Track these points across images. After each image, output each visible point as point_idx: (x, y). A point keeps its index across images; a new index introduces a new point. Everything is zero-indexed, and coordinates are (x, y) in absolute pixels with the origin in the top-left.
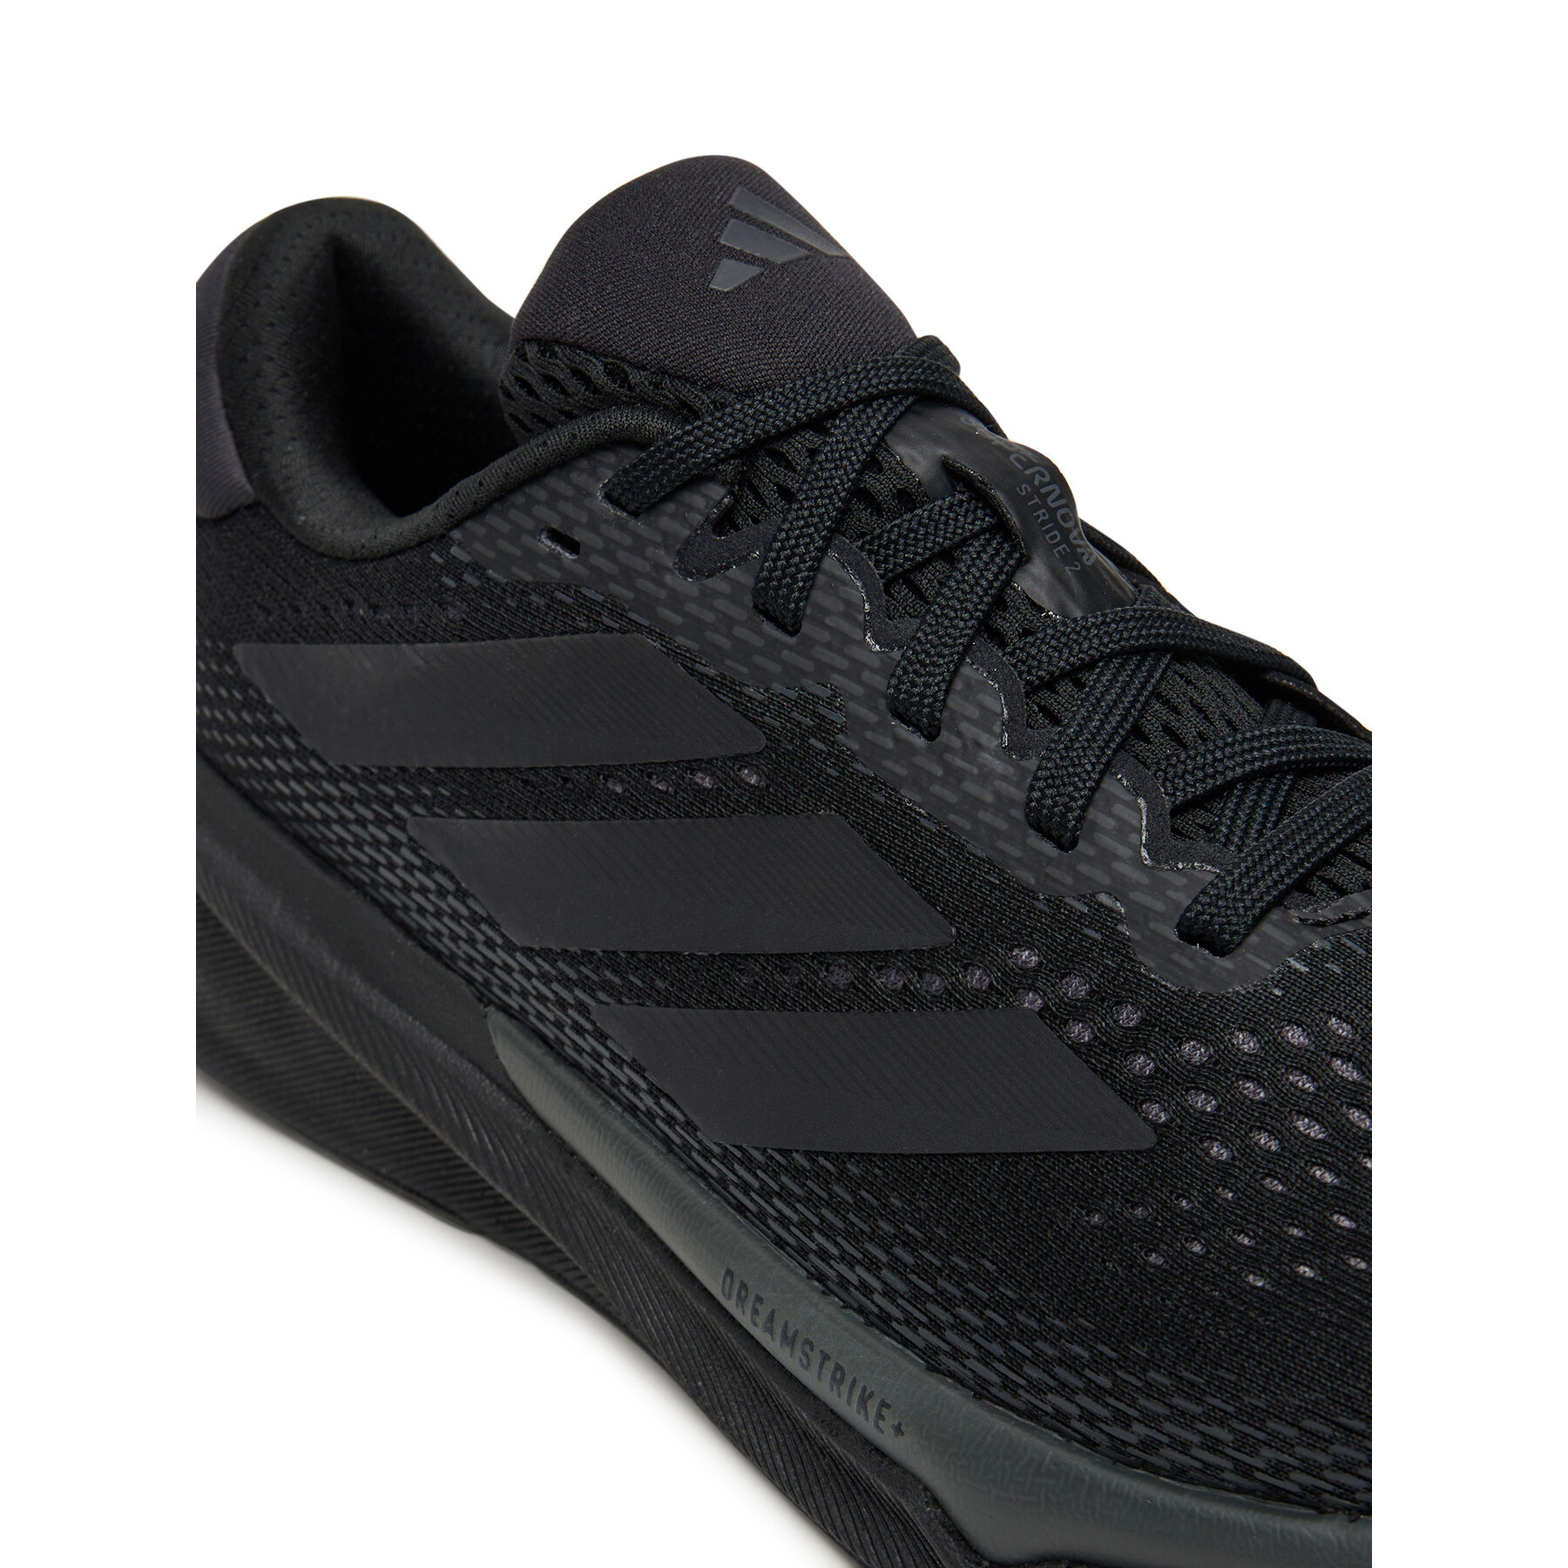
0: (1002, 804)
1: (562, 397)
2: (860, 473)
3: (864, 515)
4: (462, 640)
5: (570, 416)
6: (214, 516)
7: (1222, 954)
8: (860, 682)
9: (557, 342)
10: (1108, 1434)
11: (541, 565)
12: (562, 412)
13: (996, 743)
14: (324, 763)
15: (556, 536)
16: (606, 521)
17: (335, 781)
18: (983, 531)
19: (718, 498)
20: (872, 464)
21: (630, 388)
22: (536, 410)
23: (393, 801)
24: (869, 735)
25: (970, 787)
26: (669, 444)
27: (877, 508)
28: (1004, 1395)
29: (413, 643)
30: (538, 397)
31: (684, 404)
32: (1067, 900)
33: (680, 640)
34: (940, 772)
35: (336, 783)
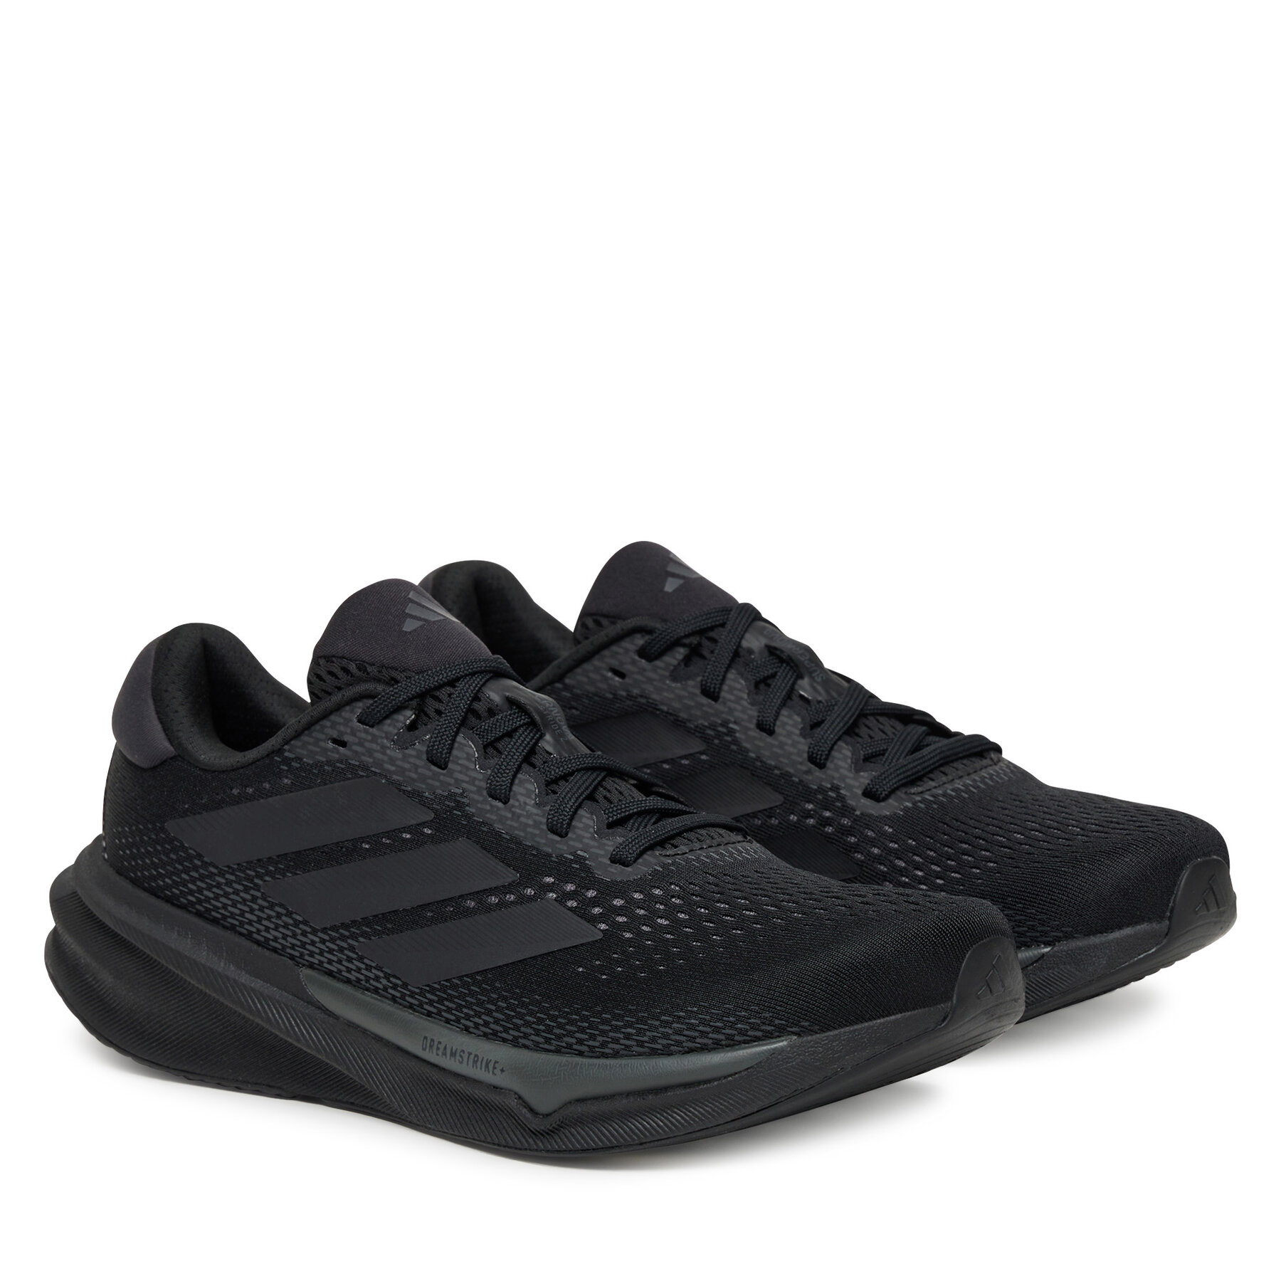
0: (537, 824)
1: (337, 680)
2: (472, 702)
3: (472, 719)
4: (291, 792)
5: (339, 689)
6: (152, 766)
7: (627, 866)
8: (475, 786)
9: (334, 656)
10: (588, 1045)
11: (329, 753)
12: (336, 687)
13: (533, 802)
14: (216, 867)
15: (335, 741)
16: (360, 731)
17: (222, 874)
18: (524, 724)
19: (409, 716)
20: (476, 698)
21: (368, 674)
22: (324, 687)
23: (253, 878)
24: (479, 805)
25: (523, 819)
26: (388, 694)
27: (478, 716)
28: (546, 1046)
29: (266, 798)
30: (325, 681)
31: (393, 679)
32: (565, 855)
33: (395, 777)
34: (510, 815)
35: (223, 876)
